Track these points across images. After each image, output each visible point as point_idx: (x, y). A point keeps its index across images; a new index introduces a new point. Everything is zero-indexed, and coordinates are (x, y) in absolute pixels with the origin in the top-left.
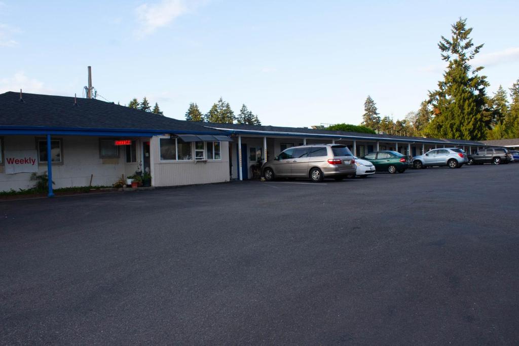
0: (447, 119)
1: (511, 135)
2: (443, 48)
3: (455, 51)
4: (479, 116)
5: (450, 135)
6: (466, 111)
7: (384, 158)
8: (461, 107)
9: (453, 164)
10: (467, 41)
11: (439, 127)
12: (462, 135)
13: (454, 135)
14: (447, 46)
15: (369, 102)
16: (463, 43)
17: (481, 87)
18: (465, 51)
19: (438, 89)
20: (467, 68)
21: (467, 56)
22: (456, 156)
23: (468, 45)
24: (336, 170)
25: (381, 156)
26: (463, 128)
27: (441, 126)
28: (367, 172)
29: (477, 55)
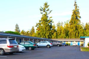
0: (41, 32)
1: (59, 37)
2: (41, 10)
3: (44, 11)
4: (50, 31)
5: (42, 37)
6: (47, 30)
7: (27, 44)
8: (46, 28)
9: (48, 47)
10: (48, 9)
11: (39, 34)
12: (46, 37)
13: (43, 37)
14: (42, 9)
15: (17, 25)
16: (47, 9)
17: (51, 23)
18: (47, 12)
19: (39, 22)
20: (47, 17)
21: (48, 13)
22: (50, 44)
23: (48, 10)
24: (11, 50)
25: (26, 43)
26: (46, 35)
27: (40, 34)
28: (22, 50)
29: (50, 13)
